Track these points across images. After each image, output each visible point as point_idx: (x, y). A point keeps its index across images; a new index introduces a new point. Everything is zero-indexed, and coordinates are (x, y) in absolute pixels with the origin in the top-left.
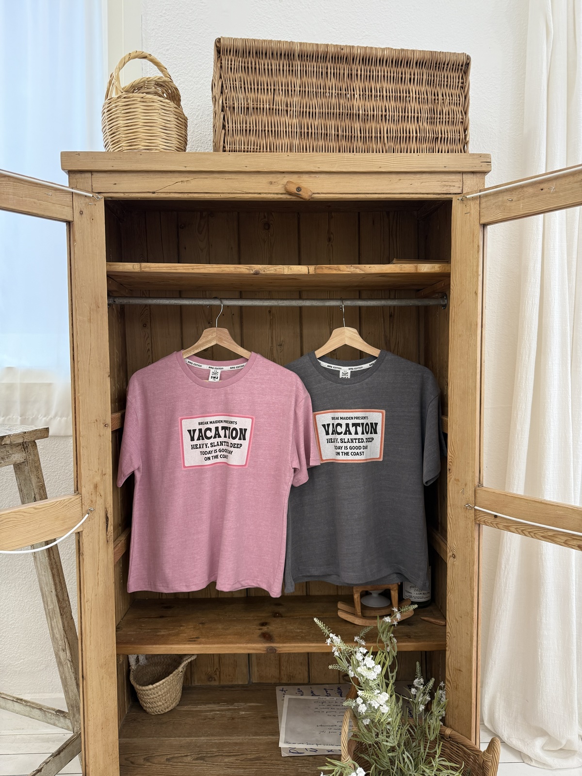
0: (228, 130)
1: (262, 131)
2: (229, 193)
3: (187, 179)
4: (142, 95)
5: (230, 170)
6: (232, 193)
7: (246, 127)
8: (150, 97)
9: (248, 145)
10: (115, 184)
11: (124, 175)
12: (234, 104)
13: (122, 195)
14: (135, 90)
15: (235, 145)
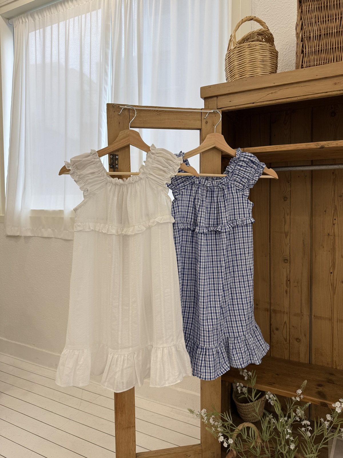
0: (306, 54)
1: (330, 49)
2: (303, 96)
3: (275, 91)
4: (249, 43)
5: (305, 80)
6: (306, 95)
7: (319, 48)
8: (254, 43)
9: (320, 61)
10: (230, 101)
11: (236, 95)
12: (310, 35)
13: (234, 108)
14: (245, 41)
15: (310, 63)
